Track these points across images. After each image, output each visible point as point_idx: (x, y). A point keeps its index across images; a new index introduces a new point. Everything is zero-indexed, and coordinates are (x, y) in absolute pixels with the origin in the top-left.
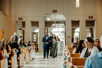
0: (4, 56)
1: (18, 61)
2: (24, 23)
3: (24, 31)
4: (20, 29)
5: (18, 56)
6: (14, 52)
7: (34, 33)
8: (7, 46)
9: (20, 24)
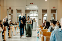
1: (9, 34)
3: (12, 15)
4: (10, 14)
6: (6, 28)
9: (10, 11)
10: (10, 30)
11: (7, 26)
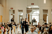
0: (6, 30)
2: (14, 11)
3: (14, 16)
4: (11, 14)
7: (20, 16)
8: (7, 26)
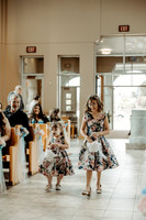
1: (28, 158)
5: (27, 146)
9: (30, 64)
10: (33, 144)
11: (20, 126)
